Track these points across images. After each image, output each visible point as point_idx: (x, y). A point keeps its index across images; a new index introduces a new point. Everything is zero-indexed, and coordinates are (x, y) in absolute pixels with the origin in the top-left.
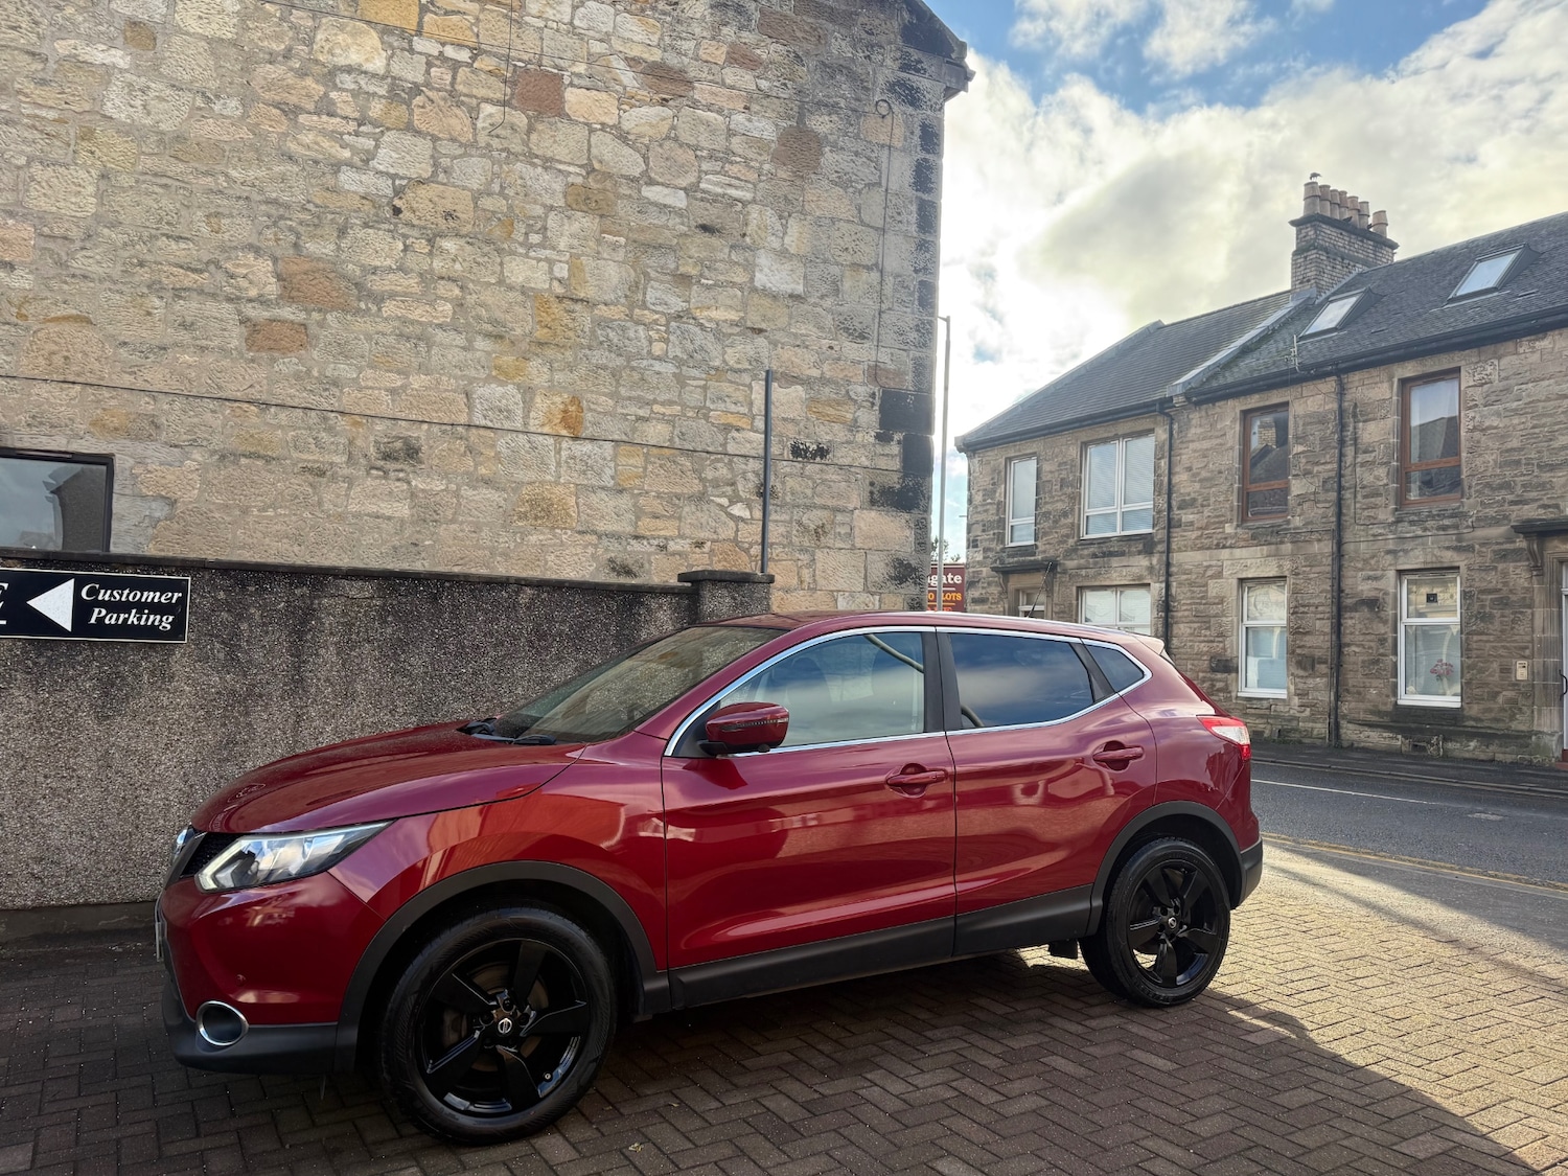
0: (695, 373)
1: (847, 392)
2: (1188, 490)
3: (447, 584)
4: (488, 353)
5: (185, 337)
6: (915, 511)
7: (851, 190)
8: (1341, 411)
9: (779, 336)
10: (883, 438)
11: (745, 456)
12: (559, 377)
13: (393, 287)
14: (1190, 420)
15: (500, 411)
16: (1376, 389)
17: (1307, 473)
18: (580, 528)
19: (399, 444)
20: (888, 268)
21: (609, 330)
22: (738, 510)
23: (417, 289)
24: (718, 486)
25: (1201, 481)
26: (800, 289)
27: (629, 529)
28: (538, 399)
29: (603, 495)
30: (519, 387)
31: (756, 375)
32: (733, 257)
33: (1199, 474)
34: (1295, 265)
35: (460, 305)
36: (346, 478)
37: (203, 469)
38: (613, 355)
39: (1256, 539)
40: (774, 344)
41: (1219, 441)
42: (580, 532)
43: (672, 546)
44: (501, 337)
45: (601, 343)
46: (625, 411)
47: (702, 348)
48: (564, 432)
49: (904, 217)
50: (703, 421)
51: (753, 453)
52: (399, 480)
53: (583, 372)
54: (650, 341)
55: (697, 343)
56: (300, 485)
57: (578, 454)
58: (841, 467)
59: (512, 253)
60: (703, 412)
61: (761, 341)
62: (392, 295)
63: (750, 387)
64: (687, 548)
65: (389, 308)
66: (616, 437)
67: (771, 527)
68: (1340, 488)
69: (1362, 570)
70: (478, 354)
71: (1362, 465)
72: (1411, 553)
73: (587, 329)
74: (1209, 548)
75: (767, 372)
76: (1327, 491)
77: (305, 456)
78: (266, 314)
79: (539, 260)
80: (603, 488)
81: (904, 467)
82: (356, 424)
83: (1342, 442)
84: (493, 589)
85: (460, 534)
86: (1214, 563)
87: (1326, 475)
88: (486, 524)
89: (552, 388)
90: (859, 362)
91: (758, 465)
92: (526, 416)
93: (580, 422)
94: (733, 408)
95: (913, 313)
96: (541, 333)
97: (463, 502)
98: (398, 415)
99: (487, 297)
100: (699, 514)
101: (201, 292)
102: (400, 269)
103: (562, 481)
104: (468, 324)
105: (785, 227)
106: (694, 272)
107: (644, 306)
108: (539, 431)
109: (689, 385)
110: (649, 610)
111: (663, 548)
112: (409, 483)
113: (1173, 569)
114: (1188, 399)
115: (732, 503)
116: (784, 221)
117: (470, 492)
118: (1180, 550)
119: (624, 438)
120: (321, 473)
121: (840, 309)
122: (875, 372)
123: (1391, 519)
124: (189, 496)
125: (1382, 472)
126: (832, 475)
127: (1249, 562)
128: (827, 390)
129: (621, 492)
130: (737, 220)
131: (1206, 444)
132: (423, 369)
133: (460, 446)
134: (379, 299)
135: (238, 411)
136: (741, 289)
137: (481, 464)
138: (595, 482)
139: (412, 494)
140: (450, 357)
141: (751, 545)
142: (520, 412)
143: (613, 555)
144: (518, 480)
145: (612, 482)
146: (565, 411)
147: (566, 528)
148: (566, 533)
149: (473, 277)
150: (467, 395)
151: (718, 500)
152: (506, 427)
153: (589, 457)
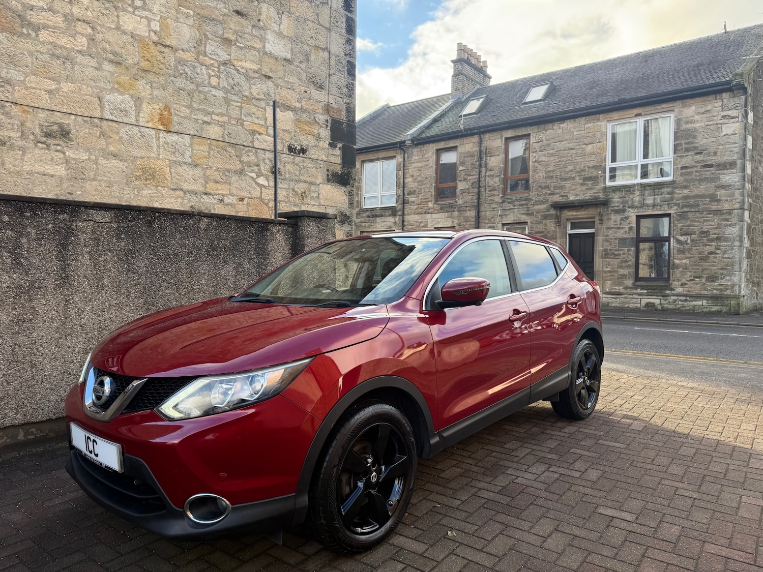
0: (235, 98)
1: (315, 118)
2: (412, 186)
3: (157, 215)
4: (112, 73)
6: (348, 186)
7: (313, 4)
8: (480, 151)
9: (279, 81)
10: (332, 145)
11: (264, 150)
12: (156, 92)
13: (46, 22)
14: (412, 152)
15: (121, 111)
16: (495, 142)
17: (465, 180)
18: (172, 187)
19: (55, 128)
20: (332, 51)
21: (185, 67)
22: (261, 181)
23: (62, 25)
24: (250, 166)
25: (418, 182)
26: (289, 56)
27: (202, 189)
28: (144, 105)
29: (185, 167)
30: (132, 96)
31: (268, 103)
32: (254, 32)
33: (417, 178)
34: (453, 82)
35: (92, 40)
36: (20, 148)
38: (189, 83)
39: (442, 209)
40: (277, 86)
41: (426, 163)
42: (172, 189)
43: (227, 200)
44: (120, 64)
45: (181, 74)
46: (196, 117)
47: (238, 84)
48: (161, 127)
49: (339, 24)
50: (241, 127)
51: (268, 148)
52: (57, 151)
53: (171, 91)
54: (209, 76)
55: (236, 80)
57: (170, 141)
58: (313, 160)
59: (125, 10)
60: (240, 122)
61: (270, 83)
62: (46, 27)
63: (265, 109)
64: (235, 201)
65: (44, 35)
66: (192, 133)
67: (279, 191)
68: (479, 187)
69: (487, 223)
70: (106, 73)
71: (489, 176)
72: (508, 216)
73: (172, 65)
74: (421, 214)
75: (274, 102)
76: (473, 188)
79: (142, 17)
80: (185, 163)
81: (342, 162)
82: (25, 112)
83: (480, 166)
84: (184, 218)
85: (99, 188)
86: (423, 220)
87: (473, 181)
88: (116, 182)
89: (153, 100)
90: (320, 102)
91: (271, 155)
92: (137, 116)
93: (170, 121)
94: (256, 121)
95: (344, 78)
96: (144, 64)
97: (100, 167)
98: (54, 108)
99: (109, 36)
100: (240, 182)
102: (50, 10)
103: (161, 157)
104: (98, 53)
105: (280, 18)
106: (233, 38)
107: (205, 55)
108: (146, 125)
109: (232, 105)
110: (272, 233)
111: (221, 201)
112: (64, 153)
113: (405, 223)
114: (413, 142)
115: (258, 176)
116: (280, 16)
117: (104, 162)
118: (408, 214)
119: (196, 133)
121: (310, 70)
122: (328, 108)
123: (500, 201)
125: (497, 180)
126: (308, 164)
127: (439, 220)
128: (304, 115)
129: (196, 166)
130: (255, 11)
131: (420, 165)
132: (69, 79)
133: (97, 131)
134: (37, 28)
136: (259, 52)
137: (110, 144)
138: (180, 159)
139: (67, 161)
140: (87, 73)
141: (269, 201)
142: (133, 113)
143: (193, 204)
144: (134, 155)
145: (190, 160)
146: (161, 115)
147: (164, 187)
148: (164, 190)
149: (100, 22)
150: (99, 99)
151: (250, 174)
152: (125, 121)
153: (176, 143)
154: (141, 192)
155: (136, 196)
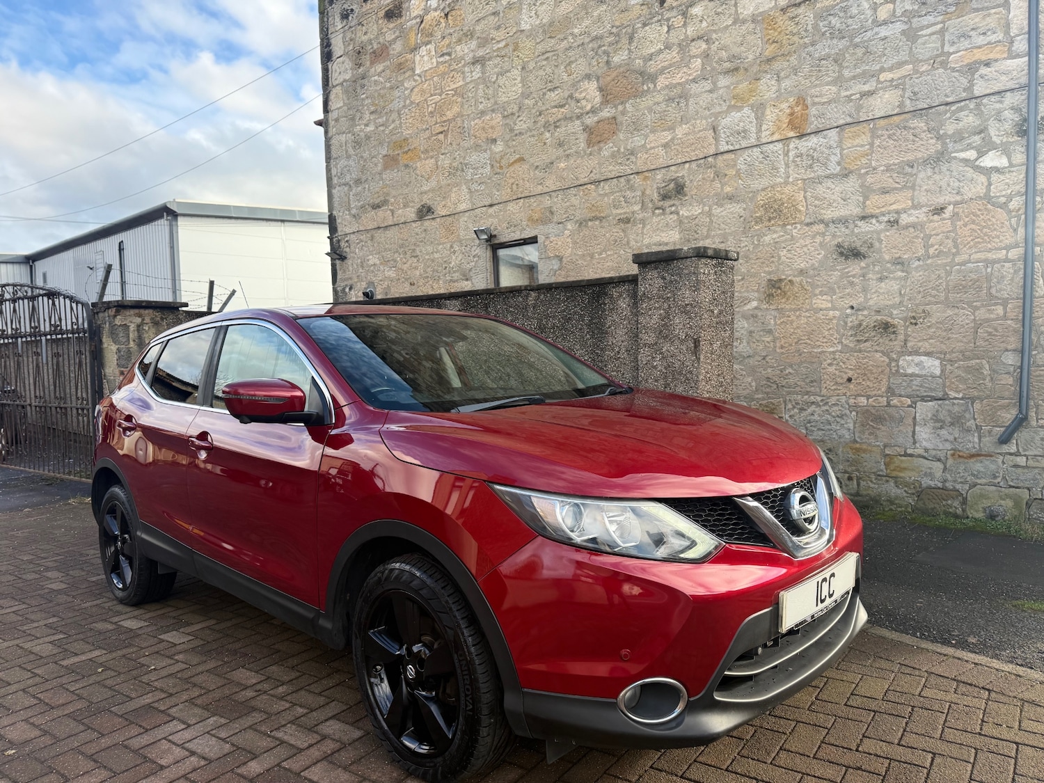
0: (929, 19)
4: (728, 87)
5: (560, 152)
11: (999, 93)
12: (785, 84)
13: (663, 64)
15: (739, 133)
18: (808, 220)
19: (672, 185)
21: (831, 18)
22: (992, 160)
23: (677, 58)
24: (962, 139)
27: (857, 211)
28: (768, 112)
29: (829, 183)
30: (752, 106)
35: (706, 56)
36: (643, 221)
37: (572, 235)
38: (836, 41)
42: (808, 225)
43: (905, 219)
44: (737, 69)
45: (823, 34)
46: (848, 93)
48: (792, 134)
50: (941, 70)
51: (1011, 85)
52: (671, 213)
53: (807, 70)
54: (875, 8)
56: (617, 232)
57: (804, 150)
60: (939, 59)
62: (662, 71)
63: (1006, 4)
64: (923, 218)
65: (662, 81)
66: (841, 122)
67: (1040, 169)
70: (721, 92)
73: (810, 27)
77: (618, 211)
78: (596, 119)
80: (829, 177)
82: (646, 178)
88: (731, 234)
89: (780, 97)
91: (1019, 98)
92: (759, 131)
93: (805, 118)
94: (981, 40)
96: (770, 50)
97: (714, 219)
98: (670, 163)
99: (727, 39)
100: (937, 177)
101: (566, 119)
102: (666, 48)
103: (791, 180)
104: (713, 69)
108: (770, 140)
109: (922, 36)
110: (612, 300)
111: (893, 223)
112: (678, 213)
115: (981, 154)
117: (719, 210)
119: (849, 120)
120: (627, 221)
124: (567, 252)
129: (846, 176)
132: (683, 120)
133: (710, 173)
135: (586, 191)
137: (726, 184)
138: (821, 172)
139: (681, 221)
140: (701, 103)
141: (1010, 198)
142: (754, 129)
143: (840, 240)
144: (755, 190)
145: (838, 168)
146: (792, 114)
147: (795, 223)
148: (796, 228)
149: (715, 27)
150: (714, 129)
151: (962, 155)
152: (743, 146)
153: (815, 150)
154: (762, 240)
155: (756, 246)
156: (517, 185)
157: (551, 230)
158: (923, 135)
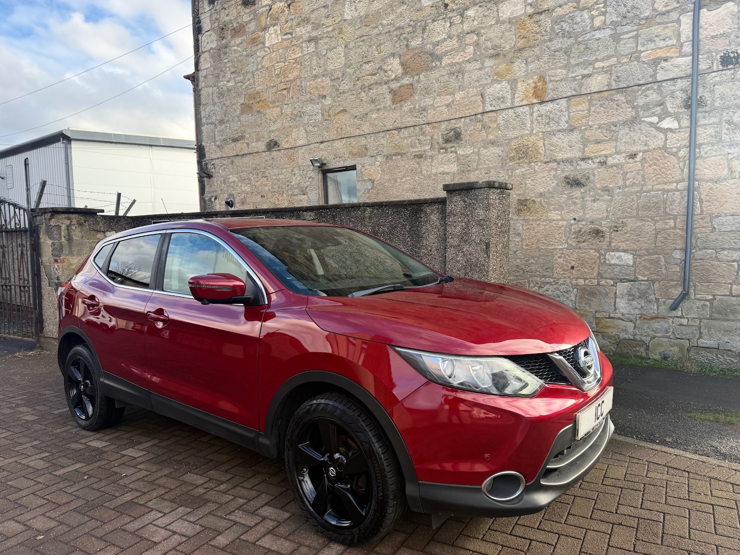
0: (628, 28)
4: (491, 67)
5: (373, 105)
11: (673, 79)
12: (531, 66)
13: (446, 49)
15: (499, 99)
18: (546, 160)
19: (452, 133)
21: (563, 23)
22: (668, 123)
23: (456, 45)
24: (649, 109)
27: (579, 155)
28: (519, 85)
29: (560, 135)
30: (508, 81)
31: (683, 10)
35: (477, 44)
36: (432, 157)
37: (381, 165)
38: (566, 39)
42: (545, 163)
43: (610, 161)
44: (498, 55)
45: (557, 34)
46: (574, 75)
47: (633, 7)
48: (535, 101)
50: (636, 63)
51: (681, 74)
52: (452, 152)
53: (546, 58)
54: (592, 18)
56: (413, 164)
57: (543, 112)
60: (635, 56)
62: (446, 53)
63: (678, 21)
64: (622, 160)
65: (446, 61)
66: (569, 94)
67: (699, 130)
70: (487, 70)
73: (548, 29)
75: (695, 3)
77: (414, 150)
78: (398, 85)
80: (560, 131)
82: (434, 128)
85: (480, 176)
88: (493, 168)
89: (528, 75)
91: (686, 83)
92: (513, 98)
93: (544, 91)
94: (662, 44)
96: (521, 43)
97: (482, 157)
98: (451, 117)
99: (491, 34)
100: (632, 134)
101: (377, 83)
102: (449, 37)
103: (534, 132)
104: (481, 54)
108: (520, 104)
109: (623, 39)
110: (426, 214)
111: (603, 163)
112: (456, 153)
115: (661, 119)
117: (485, 151)
119: (574, 93)
120: (421, 156)
124: (378, 177)
129: (572, 130)
132: (461, 88)
133: (479, 126)
135: (391, 134)
137: (490, 134)
138: (554, 128)
139: (458, 158)
140: (473, 77)
141: (679, 149)
142: (509, 97)
143: (567, 174)
144: (509, 138)
145: (567, 125)
146: (535, 87)
147: (537, 162)
148: (537, 165)
149: (483, 25)
150: (482, 96)
151: (648, 120)
152: (502, 108)
153: (551, 112)
154: (514, 172)
155: (510, 177)
156: (341, 128)
157: (366, 161)
158: (623, 105)
